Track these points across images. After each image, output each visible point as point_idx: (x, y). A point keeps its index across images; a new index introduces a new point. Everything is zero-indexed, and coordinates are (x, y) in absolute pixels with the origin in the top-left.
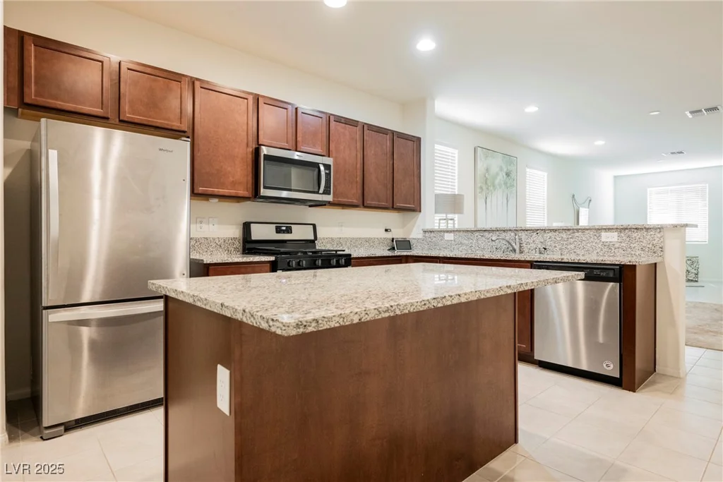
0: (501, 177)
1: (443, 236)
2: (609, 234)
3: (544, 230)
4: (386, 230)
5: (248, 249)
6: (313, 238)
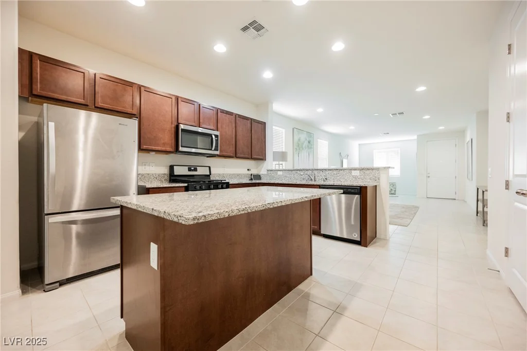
0: (306, 143)
1: (277, 173)
2: (355, 171)
3: (326, 170)
4: (248, 170)
5: (172, 180)
6: (209, 174)
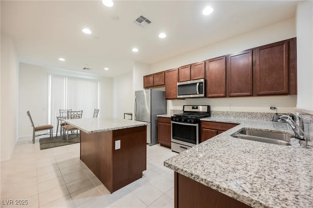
4: (271, 108)
6: (206, 111)
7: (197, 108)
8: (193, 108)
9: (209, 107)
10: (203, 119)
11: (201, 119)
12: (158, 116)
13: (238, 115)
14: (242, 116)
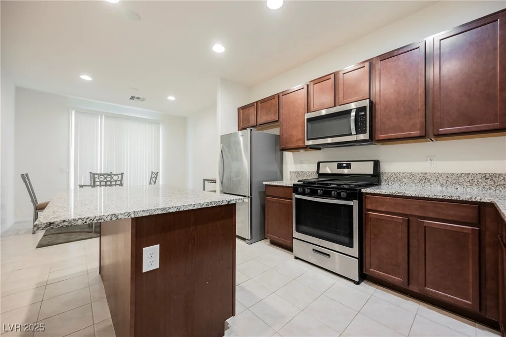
6: (372, 173)
7: (348, 166)
8: (340, 166)
9: (377, 164)
10: (369, 190)
11: (363, 190)
12: (265, 183)
13: (454, 181)
14: (465, 184)
